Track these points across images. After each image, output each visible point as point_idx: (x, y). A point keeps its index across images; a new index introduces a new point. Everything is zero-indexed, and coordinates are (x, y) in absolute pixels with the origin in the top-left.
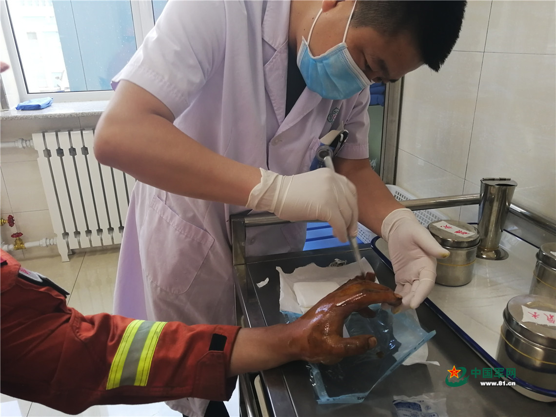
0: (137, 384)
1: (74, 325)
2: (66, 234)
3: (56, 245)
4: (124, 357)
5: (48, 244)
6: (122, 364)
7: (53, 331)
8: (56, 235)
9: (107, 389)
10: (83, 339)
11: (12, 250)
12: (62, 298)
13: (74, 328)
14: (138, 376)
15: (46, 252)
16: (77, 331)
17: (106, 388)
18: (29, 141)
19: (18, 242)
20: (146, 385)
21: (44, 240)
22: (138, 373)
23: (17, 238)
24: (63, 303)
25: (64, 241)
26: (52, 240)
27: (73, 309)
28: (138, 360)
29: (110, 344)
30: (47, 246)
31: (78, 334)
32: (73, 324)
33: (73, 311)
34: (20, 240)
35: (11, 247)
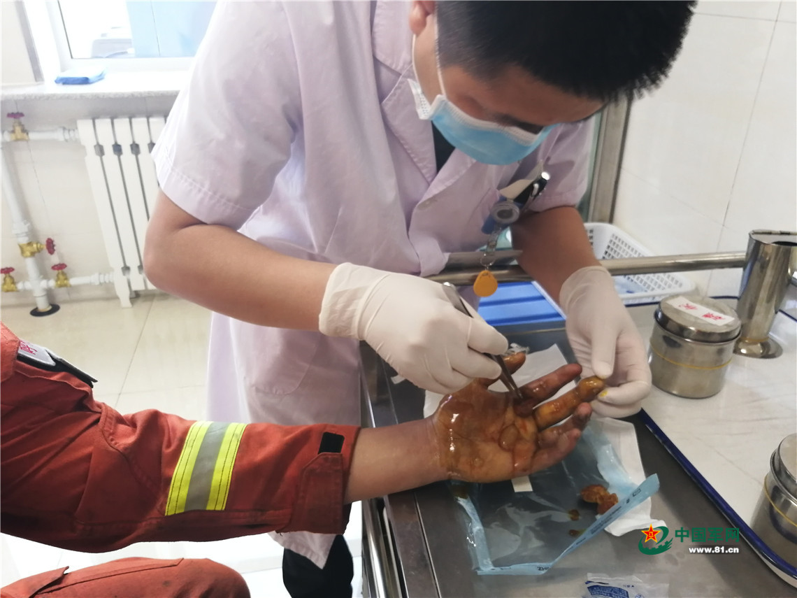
0: (210, 507)
1: (105, 429)
2: (126, 269)
3: (113, 284)
4: (190, 467)
5: (102, 281)
6: (188, 478)
7: (73, 440)
8: (112, 270)
9: (166, 514)
10: (121, 448)
11: (53, 288)
12: (86, 389)
13: (107, 434)
14: (213, 495)
15: (99, 293)
16: (111, 437)
17: (165, 512)
18: (74, 130)
19: (61, 277)
20: (224, 508)
21: (96, 275)
22: (212, 489)
23: (60, 271)
24: (88, 396)
25: (125, 278)
26: (107, 276)
27: (104, 404)
28: (211, 471)
29: (167, 451)
30: (101, 284)
31: (113, 442)
32: (104, 427)
33: (104, 408)
34: (64, 274)
35: (52, 283)
